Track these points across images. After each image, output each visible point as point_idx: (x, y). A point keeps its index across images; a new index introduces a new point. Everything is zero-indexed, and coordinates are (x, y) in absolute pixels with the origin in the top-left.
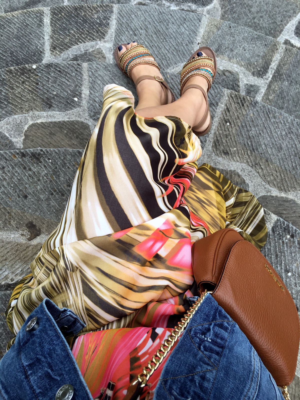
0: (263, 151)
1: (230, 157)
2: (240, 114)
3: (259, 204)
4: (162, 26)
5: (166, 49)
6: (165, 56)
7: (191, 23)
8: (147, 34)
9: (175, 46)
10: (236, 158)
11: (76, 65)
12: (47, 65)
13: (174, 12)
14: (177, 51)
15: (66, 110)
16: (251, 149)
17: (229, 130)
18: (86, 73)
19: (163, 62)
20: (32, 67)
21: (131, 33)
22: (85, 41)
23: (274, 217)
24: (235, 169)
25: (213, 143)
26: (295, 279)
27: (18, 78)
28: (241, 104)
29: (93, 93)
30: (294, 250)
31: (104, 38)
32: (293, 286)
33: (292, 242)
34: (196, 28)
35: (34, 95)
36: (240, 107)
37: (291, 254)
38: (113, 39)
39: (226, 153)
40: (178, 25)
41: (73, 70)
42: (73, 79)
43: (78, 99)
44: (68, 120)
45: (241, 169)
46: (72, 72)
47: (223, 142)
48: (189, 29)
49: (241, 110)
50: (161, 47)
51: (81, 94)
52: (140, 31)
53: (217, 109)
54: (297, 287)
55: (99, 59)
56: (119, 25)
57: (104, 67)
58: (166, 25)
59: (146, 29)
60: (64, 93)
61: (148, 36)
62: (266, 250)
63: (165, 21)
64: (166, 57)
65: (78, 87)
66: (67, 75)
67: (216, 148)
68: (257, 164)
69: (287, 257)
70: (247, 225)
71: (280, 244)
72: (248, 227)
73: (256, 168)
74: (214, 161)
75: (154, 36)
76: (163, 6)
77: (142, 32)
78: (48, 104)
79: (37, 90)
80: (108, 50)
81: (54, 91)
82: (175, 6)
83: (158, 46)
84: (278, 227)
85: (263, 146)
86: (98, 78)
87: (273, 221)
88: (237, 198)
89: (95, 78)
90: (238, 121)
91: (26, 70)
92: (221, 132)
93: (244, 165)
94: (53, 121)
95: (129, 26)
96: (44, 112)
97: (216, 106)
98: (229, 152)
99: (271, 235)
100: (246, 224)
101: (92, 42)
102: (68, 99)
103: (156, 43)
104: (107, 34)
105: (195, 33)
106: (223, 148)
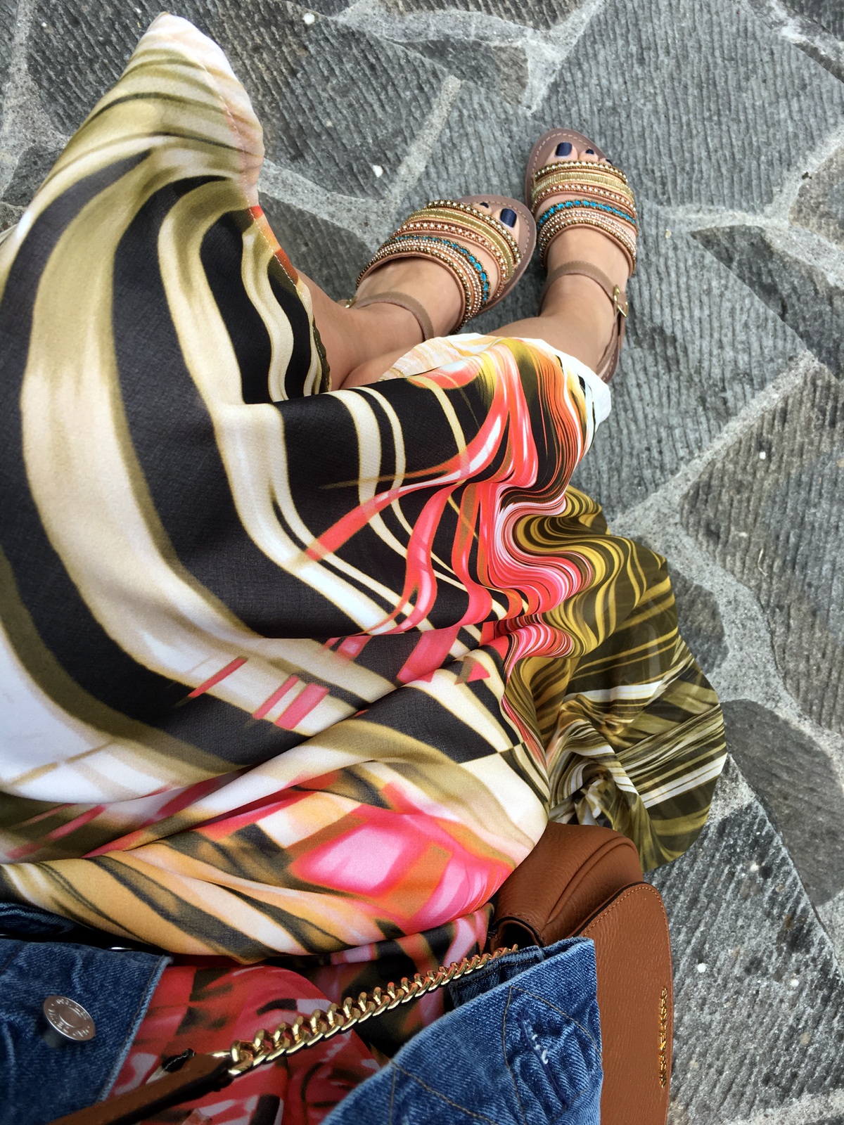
0: (820, 579)
1: (718, 550)
2: (811, 443)
3: (723, 739)
4: (730, 73)
5: (707, 144)
6: (693, 163)
7: (816, 105)
8: (675, 75)
9: (736, 150)
10: (734, 561)
11: (426, 72)
12: (346, 32)
13: (783, 49)
14: (736, 166)
15: (334, 189)
16: (788, 558)
17: (754, 474)
18: (444, 110)
19: (679, 181)
20: (301, 16)
21: (634, 49)
22: (492, 9)
23: (744, 795)
24: (714, 591)
25: (692, 487)
26: (709, 989)
27: (247, 30)
28: (828, 417)
29: (434, 175)
30: (750, 912)
31: (548, 27)
32: (693, 1004)
33: (754, 888)
34: (823, 127)
35: (269, 99)
36: (823, 426)
37: (737, 916)
38: (574, 42)
39: (713, 534)
40: (776, 93)
41: (411, 81)
42: (398, 110)
43: (385, 171)
44: (326, 217)
45: (732, 598)
46: (407, 87)
47: (719, 499)
48: (801, 120)
49: (821, 435)
50: (694, 132)
51: (400, 161)
52: (662, 57)
53: (753, 397)
54: (702, 1010)
55: (506, 80)
56: (611, 11)
57: (503, 116)
58: (742, 76)
59: (681, 60)
60: (355, 136)
61: (676, 84)
62: (675, 871)
63: (747, 62)
64: (693, 169)
65: (399, 139)
66: (389, 88)
67: (693, 506)
68: (781, 608)
69: (719, 918)
70: (657, 780)
71: (720, 876)
72: (656, 786)
73: (773, 617)
74: (668, 537)
75: (693, 91)
76: (765, 12)
77: (666, 61)
78: (294, 145)
79: (284, 90)
80: (544, 66)
81: (328, 114)
82: (799, 30)
83: (688, 124)
84: (740, 826)
85: (827, 567)
86: (468, 141)
87: (735, 804)
88: (669, 690)
89: (461, 136)
90: (794, 459)
91: (283, 16)
92: (730, 467)
93: (745, 594)
94: (286, 202)
95: (636, 25)
96: (272, 164)
97: (756, 387)
98: (722, 536)
99: (711, 839)
100: (658, 774)
101: (511, 23)
102: (357, 159)
103: (688, 113)
104: (565, 19)
105: (812, 139)
106: (712, 515)
